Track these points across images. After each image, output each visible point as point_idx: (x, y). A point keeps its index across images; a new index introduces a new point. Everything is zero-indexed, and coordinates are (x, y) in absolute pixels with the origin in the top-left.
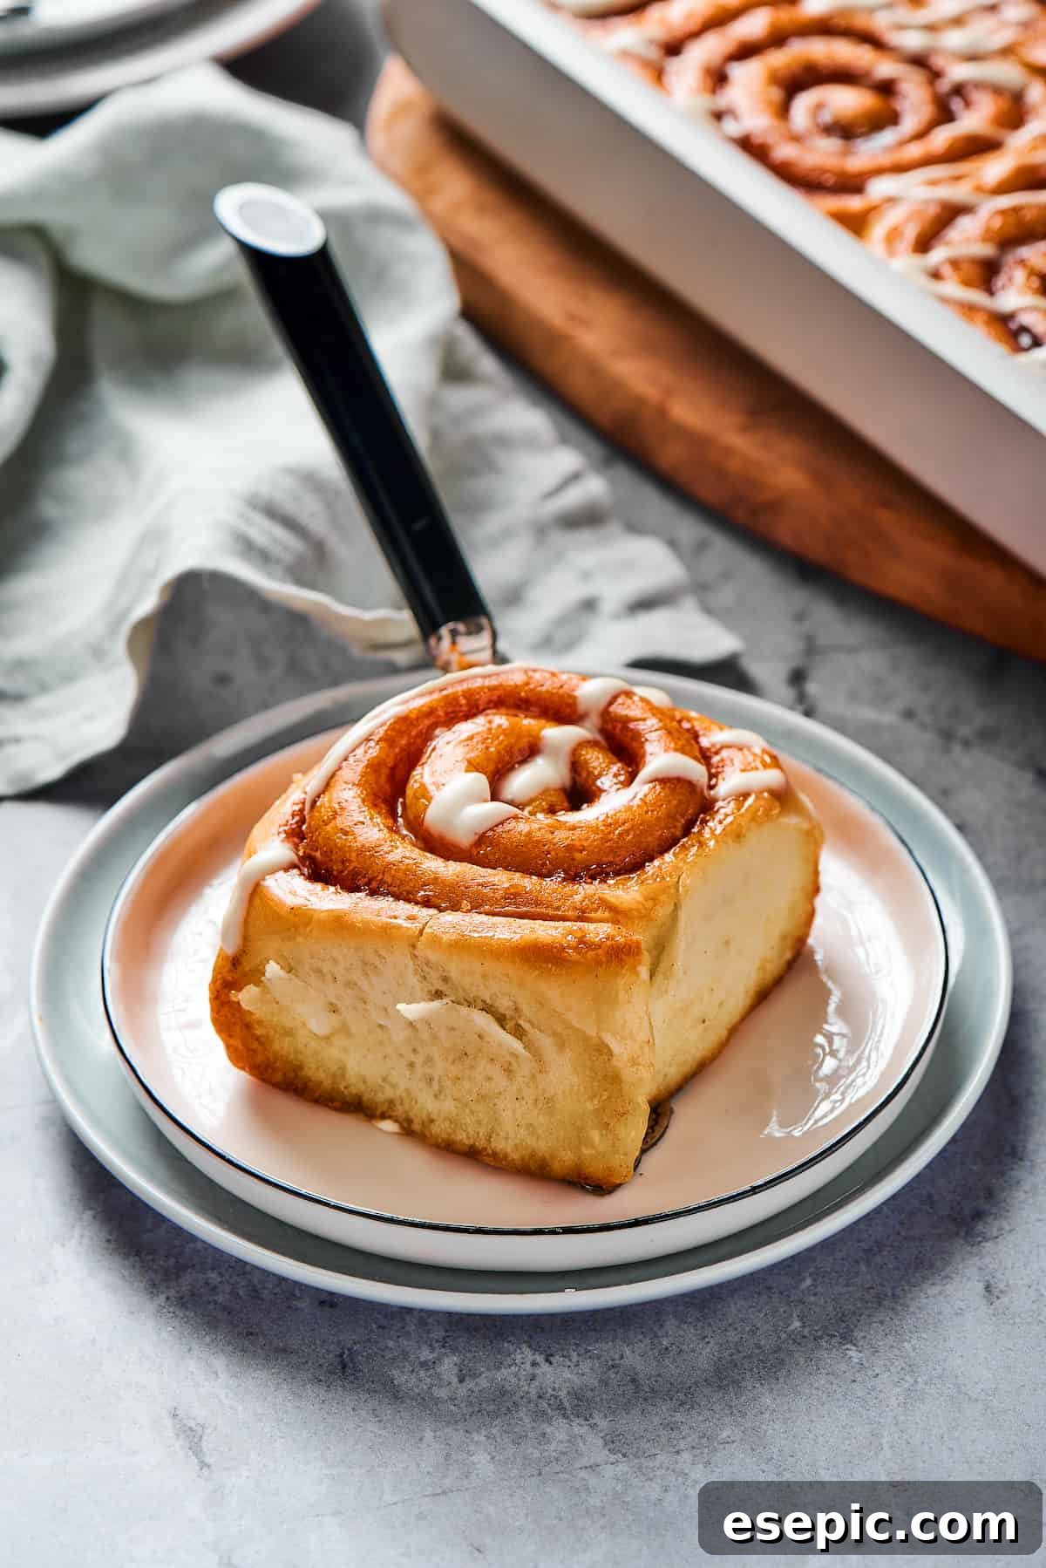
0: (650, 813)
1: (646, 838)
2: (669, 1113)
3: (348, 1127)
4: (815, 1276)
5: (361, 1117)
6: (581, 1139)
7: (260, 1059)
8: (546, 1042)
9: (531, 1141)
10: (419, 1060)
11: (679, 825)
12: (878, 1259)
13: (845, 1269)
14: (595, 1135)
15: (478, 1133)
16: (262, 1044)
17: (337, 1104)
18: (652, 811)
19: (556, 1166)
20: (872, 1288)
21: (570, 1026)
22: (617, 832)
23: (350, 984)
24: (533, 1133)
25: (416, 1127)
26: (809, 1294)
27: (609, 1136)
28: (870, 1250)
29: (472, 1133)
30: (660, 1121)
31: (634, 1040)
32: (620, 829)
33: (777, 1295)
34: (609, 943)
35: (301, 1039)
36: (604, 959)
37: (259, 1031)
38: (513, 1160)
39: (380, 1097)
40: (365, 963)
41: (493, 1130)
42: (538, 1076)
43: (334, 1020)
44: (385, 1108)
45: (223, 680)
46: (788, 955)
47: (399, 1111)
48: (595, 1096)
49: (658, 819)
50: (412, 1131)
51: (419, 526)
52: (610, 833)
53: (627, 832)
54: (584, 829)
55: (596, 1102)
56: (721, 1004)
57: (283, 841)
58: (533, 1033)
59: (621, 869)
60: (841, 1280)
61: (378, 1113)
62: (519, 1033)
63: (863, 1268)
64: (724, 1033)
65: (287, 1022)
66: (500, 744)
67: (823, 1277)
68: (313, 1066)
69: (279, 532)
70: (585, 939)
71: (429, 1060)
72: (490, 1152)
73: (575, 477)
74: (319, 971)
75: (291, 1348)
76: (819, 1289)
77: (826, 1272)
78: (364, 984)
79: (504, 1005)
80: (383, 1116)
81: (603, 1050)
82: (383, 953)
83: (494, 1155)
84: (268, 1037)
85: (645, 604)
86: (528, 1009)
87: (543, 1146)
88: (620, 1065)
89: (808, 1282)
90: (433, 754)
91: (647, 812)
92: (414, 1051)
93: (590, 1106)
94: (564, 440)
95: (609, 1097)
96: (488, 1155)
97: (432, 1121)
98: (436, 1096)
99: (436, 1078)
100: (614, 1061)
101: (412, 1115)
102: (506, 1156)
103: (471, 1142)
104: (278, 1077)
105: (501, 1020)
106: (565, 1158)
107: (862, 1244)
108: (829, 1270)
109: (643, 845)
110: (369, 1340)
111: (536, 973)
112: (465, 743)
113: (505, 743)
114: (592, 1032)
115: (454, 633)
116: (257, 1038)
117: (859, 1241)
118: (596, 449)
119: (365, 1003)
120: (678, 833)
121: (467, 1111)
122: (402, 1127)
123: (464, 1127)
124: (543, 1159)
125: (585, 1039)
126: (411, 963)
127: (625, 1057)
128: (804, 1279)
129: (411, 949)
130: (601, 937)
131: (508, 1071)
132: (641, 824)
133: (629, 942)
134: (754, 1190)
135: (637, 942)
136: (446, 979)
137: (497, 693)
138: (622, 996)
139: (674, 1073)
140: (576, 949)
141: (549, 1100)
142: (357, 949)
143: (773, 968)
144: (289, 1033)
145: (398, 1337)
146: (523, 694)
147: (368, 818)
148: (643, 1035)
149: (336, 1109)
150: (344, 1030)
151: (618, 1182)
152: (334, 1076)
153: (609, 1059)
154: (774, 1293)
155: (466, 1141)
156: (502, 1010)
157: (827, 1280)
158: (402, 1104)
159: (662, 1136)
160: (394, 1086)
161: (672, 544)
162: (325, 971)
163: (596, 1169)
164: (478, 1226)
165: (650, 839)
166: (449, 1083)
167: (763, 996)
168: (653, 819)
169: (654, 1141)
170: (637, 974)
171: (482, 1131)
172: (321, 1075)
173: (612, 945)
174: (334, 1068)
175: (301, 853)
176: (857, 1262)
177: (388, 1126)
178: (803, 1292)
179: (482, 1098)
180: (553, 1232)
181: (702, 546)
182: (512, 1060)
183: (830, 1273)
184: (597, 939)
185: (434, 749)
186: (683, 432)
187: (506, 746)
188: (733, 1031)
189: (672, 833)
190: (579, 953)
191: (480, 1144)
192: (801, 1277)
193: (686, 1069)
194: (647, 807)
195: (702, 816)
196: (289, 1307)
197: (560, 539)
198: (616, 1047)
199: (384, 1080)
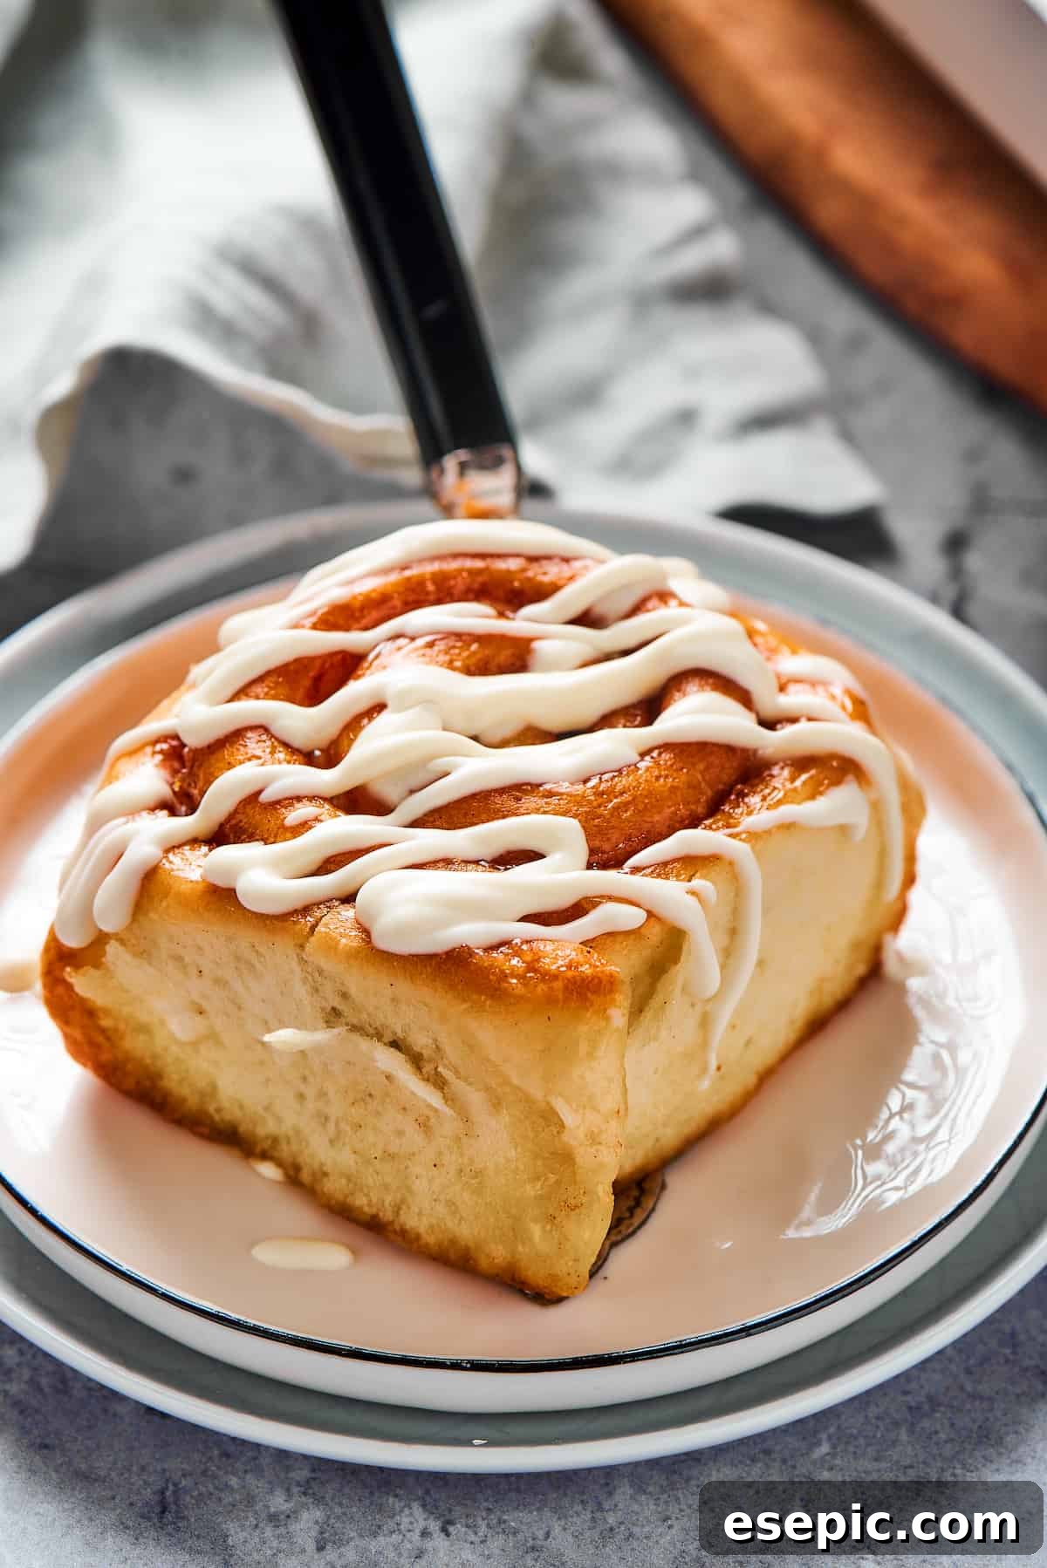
0: (662, 780)
1: (651, 817)
2: (657, 1190)
3: (217, 1161)
4: (835, 1442)
5: (237, 1153)
6: (516, 1232)
7: (105, 1057)
8: (475, 1099)
9: (451, 1223)
10: (310, 1092)
11: (703, 799)
12: (926, 1423)
13: (879, 1435)
14: (536, 1231)
15: (383, 1201)
16: (108, 1039)
17: (206, 1130)
18: (666, 777)
19: (484, 1263)
20: (911, 1467)
21: (506, 1082)
22: (610, 806)
23: (219, 982)
24: (454, 1213)
25: (305, 1176)
26: (822, 1467)
27: (554, 1233)
28: (918, 1408)
29: (374, 1200)
30: (643, 1199)
31: (595, 1109)
32: (615, 801)
33: (777, 1465)
34: (570, 974)
35: (160, 1041)
36: (561, 996)
37: (105, 1022)
38: (427, 1244)
39: (261, 1131)
40: (238, 958)
41: (403, 1201)
42: (465, 1140)
43: (199, 1024)
44: (267, 1145)
45: (184, 476)
46: (861, 969)
47: (285, 1151)
48: (538, 1178)
49: (673, 789)
50: (299, 1181)
51: (433, 311)
52: (600, 806)
53: (626, 805)
54: (565, 797)
55: (538, 1187)
56: (748, 1043)
57: (157, 766)
58: (456, 1084)
59: (609, 860)
60: (869, 1449)
61: (258, 1150)
62: (439, 1083)
63: (904, 1436)
64: (751, 1079)
65: (143, 1017)
66: (468, 657)
67: (847, 1443)
68: (175, 1077)
69: (256, 298)
70: (537, 966)
71: (322, 1094)
72: (398, 1228)
73: (697, 232)
74: (179, 959)
75: (96, 1474)
76: (838, 1462)
77: (852, 1436)
78: (237, 985)
79: (420, 1041)
80: (265, 1156)
81: (550, 1118)
82: (261, 950)
83: (403, 1233)
84: (116, 1030)
85: (764, 421)
86: (452, 1051)
87: (466, 1232)
88: (573, 1143)
89: (825, 1448)
90: (376, 663)
91: (658, 778)
92: (305, 1079)
93: (531, 1190)
94: (694, 175)
95: (558, 1183)
96: (395, 1232)
97: (325, 1174)
98: (331, 1142)
99: (333, 1119)
100: (565, 1137)
101: (300, 1160)
102: (418, 1237)
103: (374, 1211)
104: (130, 1083)
105: (416, 1060)
106: (496, 1253)
107: (908, 1398)
108: (855, 1431)
109: (646, 826)
110: (204, 1473)
111: (465, 1006)
112: (422, 652)
113: (479, 656)
114: (537, 1093)
115: (463, 467)
116: (103, 1031)
117: (906, 1393)
118: (736, 191)
119: (240, 1008)
120: (700, 810)
121: (371, 1170)
122: (287, 1175)
123: (365, 1191)
124: (467, 1249)
125: (527, 1100)
126: (297, 969)
127: (581, 1133)
128: (818, 1444)
129: (298, 951)
130: (560, 963)
131: (424, 1125)
132: (646, 797)
133: (600, 975)
134: (747, 1331)
135: (611, 976)
136: (345, 996)
137: (480, 579)
138: (583, 1048)
139: (670, 1136)
140: (521, 977)
141: (478, 1174)
142: (230, 939)
143: (836, 988)
144: (144, 1029)
145: (246, 1472)
146: (516, 584)
147: (268, 750)
148: (610, 1102)
149: (202, 1136)
150: (212, 1037)
151: (565, 1294)
152: (202, 1094)
153: (558, 1132)
154: (774, 1460)
155: (366, 1209)
156: (417, 1049)
157: (851, 1449)
158: (289, 1143)
159: (643, 1223)
160: (279, 1120)
161: (815, 337)
162: (187, 959)
163: (535, 1274)
164: (354, 1346)
165: (657, 818)
166: (348, 1128)
167: (817, 1026)
168: (666, 789)
169: (631, 1230)
170: (608, 1019)
171: (388, 1200)
172: (185, 1091)
173: (574, 977)
174: (202, 1084)
175: (177, 789)
176: (896, 1424)
177: (268, 1170)
178: (814, 1463)
179: (390, 1156)
180: (456, 1366)
181: (855, 344)
182: (431, 1114)
183: (856, 1438)
184: (554, 967)
185: (377, 657)
186: (844, 187)
187: (480, 660)
188: (766, 1077)
189: (692, 810)
190: (525, 985)
191: (387, 1215)
192: (815, 1441)
193: (689, 1129)
194: (660, 771)
195: (739, 786)
196: (105, 1411)
197: (667, 317)
198: (569, 1117)
199: (267, 1109)
